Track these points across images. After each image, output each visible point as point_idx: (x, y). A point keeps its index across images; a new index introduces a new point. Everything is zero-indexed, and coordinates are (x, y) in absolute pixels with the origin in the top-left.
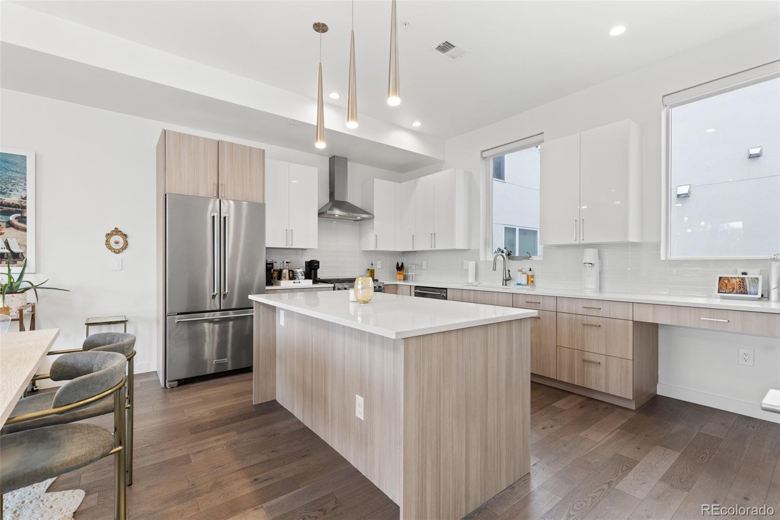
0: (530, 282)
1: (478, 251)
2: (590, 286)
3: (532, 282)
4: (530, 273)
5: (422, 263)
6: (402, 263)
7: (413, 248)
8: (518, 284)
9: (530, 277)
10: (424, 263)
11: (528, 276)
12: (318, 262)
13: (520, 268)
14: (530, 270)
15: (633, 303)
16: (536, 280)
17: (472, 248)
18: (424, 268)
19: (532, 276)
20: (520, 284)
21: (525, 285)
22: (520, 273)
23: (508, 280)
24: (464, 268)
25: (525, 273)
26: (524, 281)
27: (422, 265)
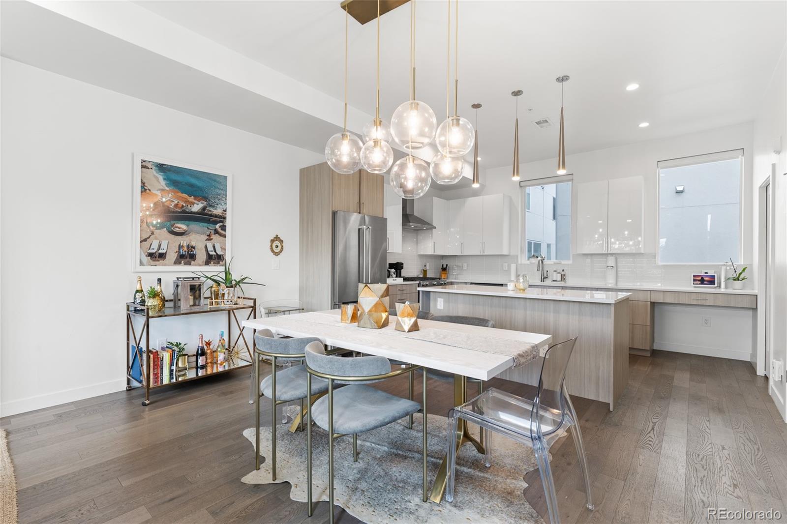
0: (563, 279)
1: (517, 256)
2: (610, 281)
3: (564, 279)
4: (563, 273)
5: (463, 265)
6: (447, 265)
7: (462, 253)
8: (554, 281)
9: (563, 276)
10: (465, 265)
11: (562, 275)
12: (403, 264)
13: (555, 269)
14: (563, 271)
15: (650, 291)
16: (567, 278)
17: (511, 254)
18: (464, 268)
19: (564, 275)
20: (556, 281)
21: (559, 281)
22: (555, 273)
23: (545, 278)
24: (504, 269)
25: (559, 273)
26: (559, 279)
27: (463, 267)
